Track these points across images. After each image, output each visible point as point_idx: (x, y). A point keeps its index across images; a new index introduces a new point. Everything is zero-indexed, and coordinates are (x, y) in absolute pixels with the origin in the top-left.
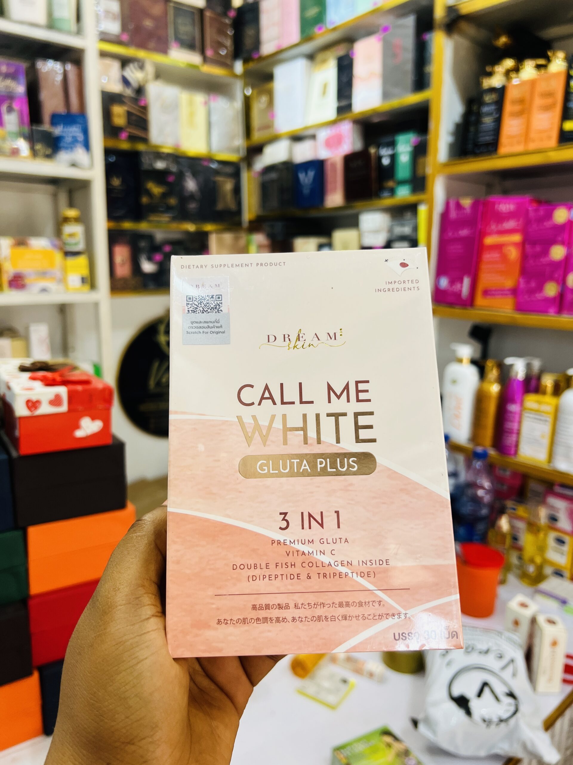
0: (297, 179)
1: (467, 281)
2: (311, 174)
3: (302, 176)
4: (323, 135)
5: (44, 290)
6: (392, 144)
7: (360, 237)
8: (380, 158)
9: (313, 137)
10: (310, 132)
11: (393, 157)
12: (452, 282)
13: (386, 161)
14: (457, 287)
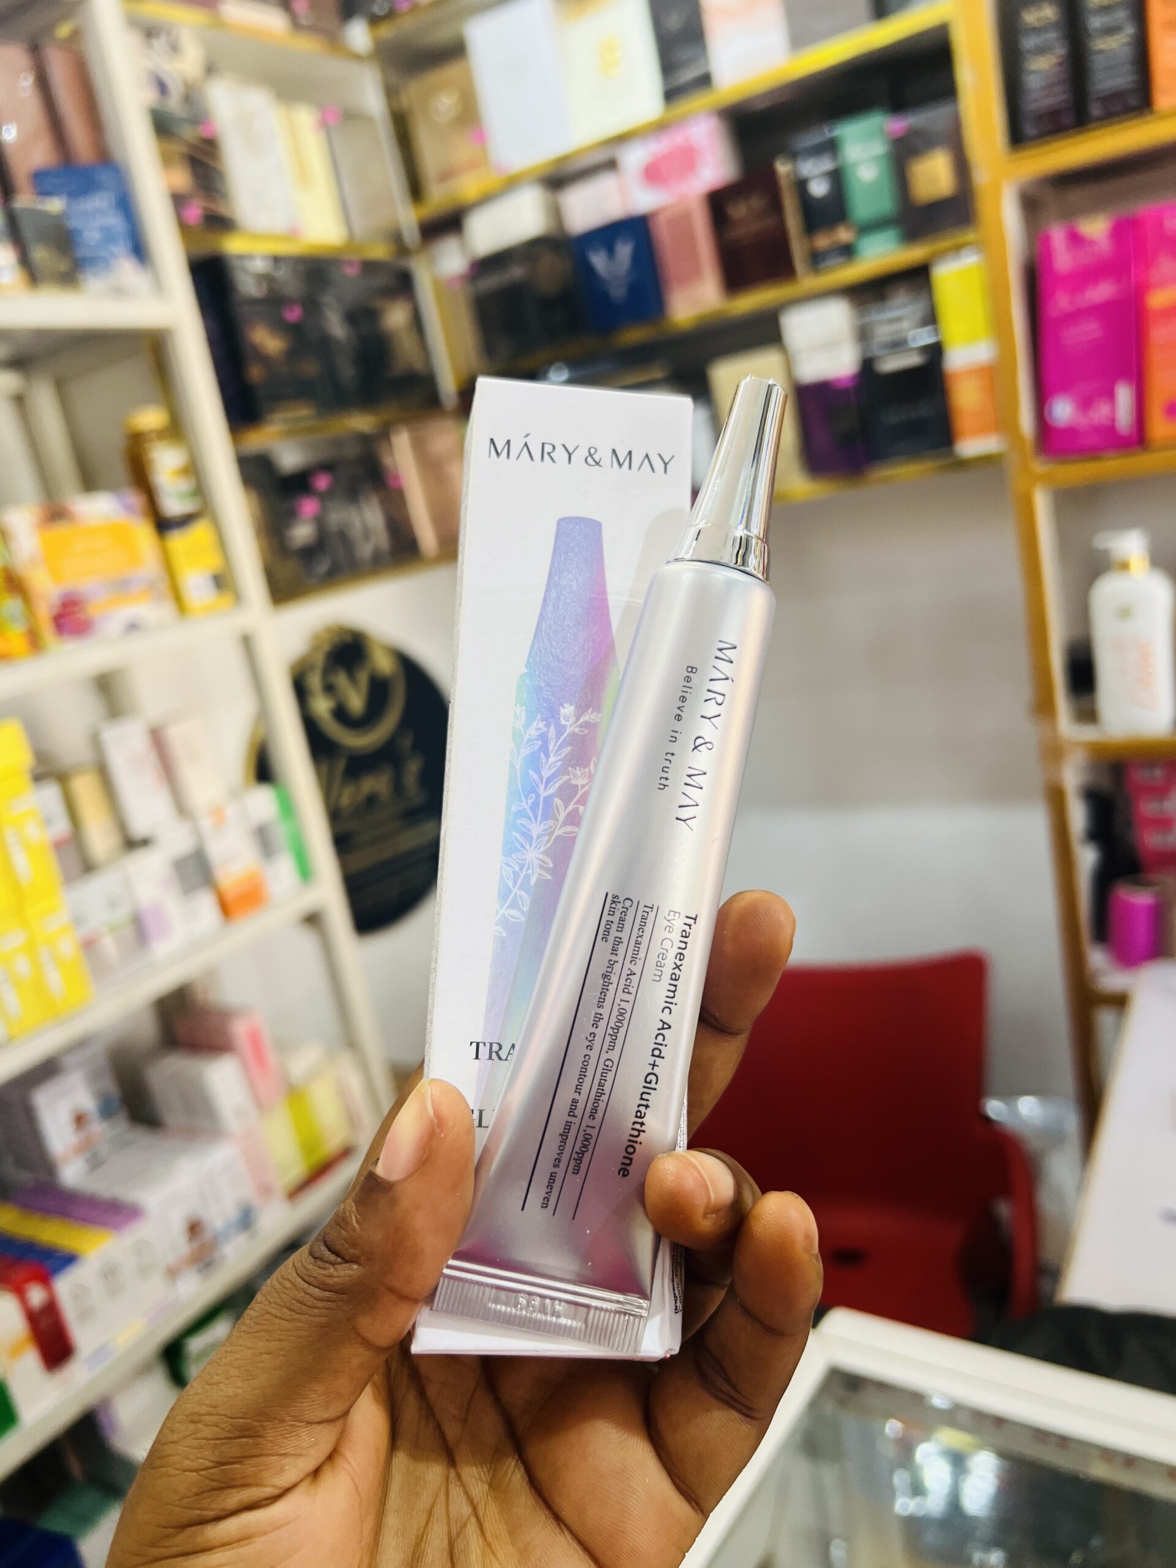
0: (588, 270)
1: (1124, 395)
2: (625, 251)
3: (598, 260)
4: (634, 158)
5: (133, 627)
6: (832, 147)
7: (789, 365)
8: (801, 185)
9: (611, 165)
10: (600, 157)
11: (837, 177)
12: (1085, 404)
13: (819, 189)
14: (1100, 412)
